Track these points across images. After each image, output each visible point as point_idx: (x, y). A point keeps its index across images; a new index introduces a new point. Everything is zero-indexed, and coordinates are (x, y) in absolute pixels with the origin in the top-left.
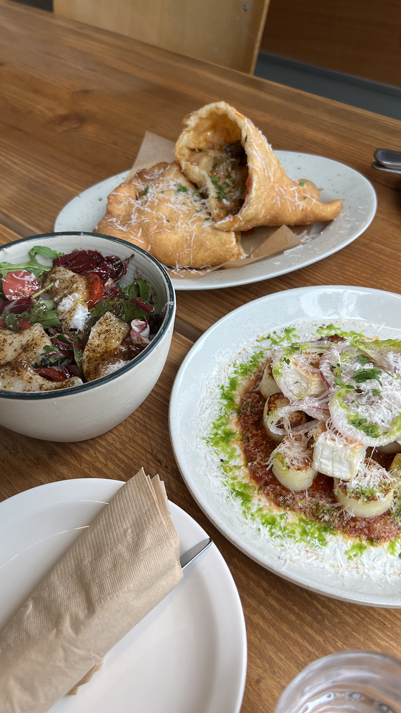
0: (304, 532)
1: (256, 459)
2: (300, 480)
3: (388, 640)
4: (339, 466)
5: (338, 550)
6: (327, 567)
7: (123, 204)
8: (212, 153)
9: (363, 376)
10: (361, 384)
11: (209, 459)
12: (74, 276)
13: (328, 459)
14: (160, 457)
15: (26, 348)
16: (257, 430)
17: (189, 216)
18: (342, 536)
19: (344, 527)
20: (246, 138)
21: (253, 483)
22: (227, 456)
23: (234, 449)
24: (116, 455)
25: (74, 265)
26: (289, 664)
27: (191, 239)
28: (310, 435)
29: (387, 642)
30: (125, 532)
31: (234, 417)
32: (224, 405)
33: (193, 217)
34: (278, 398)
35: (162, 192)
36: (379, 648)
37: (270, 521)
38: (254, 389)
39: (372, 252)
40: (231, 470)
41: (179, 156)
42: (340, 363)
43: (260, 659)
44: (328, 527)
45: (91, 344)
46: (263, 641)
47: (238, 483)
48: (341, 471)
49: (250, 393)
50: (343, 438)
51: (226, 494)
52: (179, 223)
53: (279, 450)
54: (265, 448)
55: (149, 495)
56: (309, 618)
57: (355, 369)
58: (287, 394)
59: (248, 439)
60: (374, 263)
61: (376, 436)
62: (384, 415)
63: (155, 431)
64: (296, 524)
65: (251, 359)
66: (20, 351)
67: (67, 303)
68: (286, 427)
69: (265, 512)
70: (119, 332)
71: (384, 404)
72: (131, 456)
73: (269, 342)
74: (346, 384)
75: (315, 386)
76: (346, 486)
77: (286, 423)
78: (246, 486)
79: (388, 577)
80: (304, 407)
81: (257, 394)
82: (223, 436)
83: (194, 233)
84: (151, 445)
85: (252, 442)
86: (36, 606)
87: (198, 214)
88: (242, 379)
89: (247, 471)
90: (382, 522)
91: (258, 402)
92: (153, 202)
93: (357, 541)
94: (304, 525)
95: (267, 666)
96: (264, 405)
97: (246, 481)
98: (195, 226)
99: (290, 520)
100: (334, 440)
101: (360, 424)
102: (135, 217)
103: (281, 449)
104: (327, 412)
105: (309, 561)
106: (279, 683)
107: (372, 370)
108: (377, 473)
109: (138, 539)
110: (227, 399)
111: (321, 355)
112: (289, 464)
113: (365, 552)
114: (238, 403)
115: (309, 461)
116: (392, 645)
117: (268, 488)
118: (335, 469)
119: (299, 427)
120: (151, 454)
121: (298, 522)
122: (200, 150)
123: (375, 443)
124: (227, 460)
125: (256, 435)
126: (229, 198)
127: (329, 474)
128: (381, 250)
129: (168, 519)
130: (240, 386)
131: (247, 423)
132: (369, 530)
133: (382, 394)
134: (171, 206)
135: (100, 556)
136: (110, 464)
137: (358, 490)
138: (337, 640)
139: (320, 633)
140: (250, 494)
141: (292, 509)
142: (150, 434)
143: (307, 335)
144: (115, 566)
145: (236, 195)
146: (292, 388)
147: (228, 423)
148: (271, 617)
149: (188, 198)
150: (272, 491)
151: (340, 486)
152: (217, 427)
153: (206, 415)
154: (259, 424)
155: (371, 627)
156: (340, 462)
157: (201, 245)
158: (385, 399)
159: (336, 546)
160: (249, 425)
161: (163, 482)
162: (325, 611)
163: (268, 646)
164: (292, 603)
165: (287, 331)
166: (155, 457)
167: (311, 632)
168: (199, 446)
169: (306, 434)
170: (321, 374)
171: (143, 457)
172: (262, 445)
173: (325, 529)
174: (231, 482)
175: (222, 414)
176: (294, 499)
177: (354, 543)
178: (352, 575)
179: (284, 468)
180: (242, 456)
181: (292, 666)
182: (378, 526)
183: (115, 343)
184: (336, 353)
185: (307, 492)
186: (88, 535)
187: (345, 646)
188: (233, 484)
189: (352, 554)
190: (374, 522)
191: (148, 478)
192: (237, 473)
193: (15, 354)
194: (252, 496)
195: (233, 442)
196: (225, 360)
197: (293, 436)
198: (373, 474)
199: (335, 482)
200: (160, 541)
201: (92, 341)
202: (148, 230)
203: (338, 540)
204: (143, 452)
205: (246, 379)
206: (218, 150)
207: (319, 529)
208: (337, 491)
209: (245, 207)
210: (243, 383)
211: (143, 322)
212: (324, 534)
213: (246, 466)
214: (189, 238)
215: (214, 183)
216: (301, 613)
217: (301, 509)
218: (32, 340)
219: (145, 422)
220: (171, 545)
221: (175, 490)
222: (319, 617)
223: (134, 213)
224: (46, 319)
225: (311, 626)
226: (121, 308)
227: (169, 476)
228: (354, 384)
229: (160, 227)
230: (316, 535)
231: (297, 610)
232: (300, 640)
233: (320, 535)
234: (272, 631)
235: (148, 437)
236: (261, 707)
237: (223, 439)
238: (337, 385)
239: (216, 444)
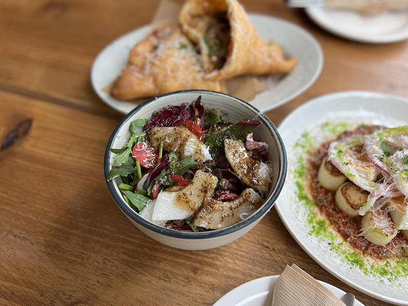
0: (405, 270)
1: (350, 234)
11: (322, 246)
16: (339, 214)
21: (358, 251)
22: (330, 239)
23: (330, 232)
31: (317, 210)
37: (383, 271)
38: (317, 185)
40: (339, 248)
47: (349, 254)
49: (316, 189)
51: (348, 266)
54: (350, 224)
59: (336, 222)
64: (397, 267)
69: (376, 267)
75: (373, 175)
78: (354, 255)
80: (382, 194)
81: (321, 188)
85: (340, 223)
88: (302, 181)
89: (348, 244)
91: (327, 194)
94: (402, 265)
97: (352, 251)
99: (393, 265)
103: (376, 225)
104: (397, 190)
110: (304, 199)
114: (312, 199)
115: (393, 225)
117: (369, 251)
121: (397, 264)
124: (332, 242)
125: (340, 218)
130: (305, 186)
131: (329, 212)
140: (361, 259)
141: (390, 258)
146: (363, 182)
147: (315, 217)
150: (373, 252)
152: (311, 221)
153: (300, 217)
168: (312, 241)
170: (376, 166)
172: (347, 222)
174: (344, 256)
175: (308, 211)
176: (388, 251)
180: (338, 235)
185: (393, 243)
188: (346, 257)
192: (343, 248)
194: (363, 260)
195: (328, 228)
197: (375, 213)
205: (305, 179)
213: (346, 239)
217: (395, 255)
237: (320, 229)
238: (396, 171)
239: (318, 233)
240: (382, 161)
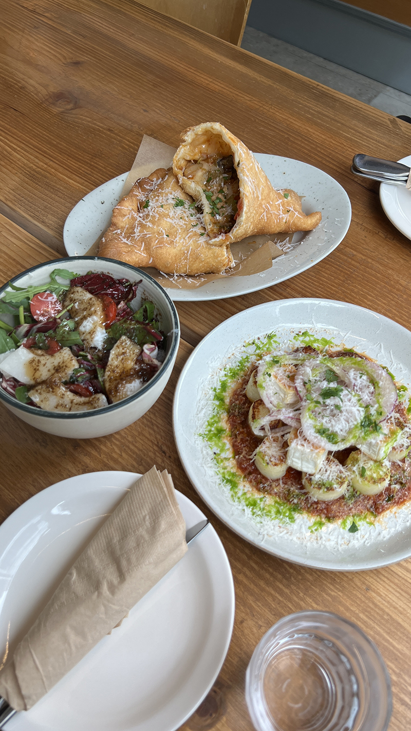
0: (278, 512)
1: (242, 452)
2: (276, 472)
3: (336, 591)
4: (306, 464)
5: (303, 526)
6: (295, 539)
7: (127, 217)
8: (206, 166)
9: (328, 394)
10: (326, 400)
11: (204, 452)
12: (91, 299)
13: (298, 458)
14: (164, 448)
15: (58, 369)
16: (243, 428)
17: (186, 231)
18: (307, 515)
19: (308, 508)
20: (239, 164)
21: (239, 472)
22: (219, 449)
23: (225, 444)
24: (128, 447)
25: (89, 285)
26: (264, 609)
27: (188, 252)
28: (285, 438)
29: (336, 593)
30: (144, 518)
31: (224, 416)
32: (216, 405)
33: (190, 232)
34: (260, 404)
35: (162, 206)
36: (330, 597)
37: (252, 503)
38: (241, 391)
39: (346, 258)
40: (222, 461)
41: (176, 169)
42: (311, 378)
43: (243, 606)
44: (296, 508)
45: (111, 365)
46: (246, 593)
47: (228, 472)
48: (308, 468)
49: (238, 395)
50: (310, 445)
51: (218, 481)
52: (177, 238)
53: (261, 450)
54: (249, 443)
55: (161, 488)
56: (280, 576)
57: (323, 387)
58: (269, 405)
59: (236, 435)
60: (346, 270)
61: (336, 443)
62: (343, 426)
63: (159, 426)
64: (272, 506)
65: (238, 364)
66: (53, 371)
67: (87, 325)
68: (266, 430)
69: (248, 495)
70: (134, 354)
71: (343, 417)
72: (141, 448)
73: (254, 347)
74: (315, 400)
75: (290, 397)
76: (311, 479)
77: (267, 428)
78: (233, 475)
79: (339, 547)
80: (281, 417)
81: (243, 396)
82: (216, 432)
83: (191, 247)
84: (156, 438)
85: (239, 438)
86: (79, 573)
87: (194, 229)
88: (231, 382)
89: (234, 462)
90: (338, 504)
91: (244, 404)
92: (154, 217)
93: (318, 519)
94: (278, 506)
95: (249, 611)
96: (250, 407)
97: (234, 470)
98: (192, 240)
99: (267, 503)
100: (303, 445)
101: (324, 432)
102: (138, 230)
103: (262, 448)
104: (298, 420)
105: (281, 535)
106: (257, 623)
107: (336, 389)
108: (335, 468)
109: (155, 524)
110: (219, 400)
111: (296, 366)
112: (268, 461)
113: (324, 528)
114: (228, 404)
115: (284, 456)
116: (339, 595)
117: (251, 477)
118: (304, 466)
119: (277, 430)
120: (157, 446)
121: (273, 504)
122: (196, 161)
123: (335, 448)
124: (219, 452)
125: (243, 433)
126: (221, 214)
127: (299, 469)
128: (354, 255)
129: (177, 509)
130: (230, 388)
131: (235, 422)
132: (327, 511)
133: (342, 409)
134: (171, 221)
135: (126, 537)
136: (124, 455)
137: (320, 482)
138: (300, 592)
139: (288, 587)
140: (237, 482)
141: (270, 494)
142: (155, 428)
143: (286, 343)
144: (138, 545)
145: (229, 210)
146: (272, 399)
147: (219, 421)
148: (252, 576)
149: (185, 212)
150: (254, 479)
151: (307, 479)
152: (211, 425)
153: (202, 415)
154: (245, 424)
155: (325, 582)
156: (307, 461)
157: (197, 258)
158: (344, 413)
159: (302, 522)
160: (237, 424)
161: (170, 475)
162: (292, 571)
163: (250, 597)
164: (267, 565)
165: (270, 337)
166: (160, 448)
167: (281, 586)
168: (196, 442)
169: (283, 436)
170: (296, 388)
171: (151, 449)
172: (247, 440)
173: (294, 510)
174: (222, 471)
175: (215, 414)
176: (271, 486)
177: (316, 520)
178: (313, 545)
179: (264, 464)
180: (231, 450)
181: (266, 610)
182: (334, 508)
183: (130, 364)
184: (308, 370)
185: (281, 481)
186: (114, 519)
187: (305, 596)
188: (224, 473)
189: (313, 529)
190: (332, 504)
191: (158, 472)
192: (227, 463)
193: (50, 374)
194: (239, 483)
195: (224, 438)
196: (217, 364)
197: (272, 437)
198: (332, 470)
199: (303, 475)
200: (171, 526)
201: (112, 362)
202: (150, 244)
203: (303, 518)
204: (150, 444)
205: (234, 382)
206: (212, 163)
207: (289, 509)
208: (304, 481)
209: (236, 227)
210: (232, 385)
211: (153, 346)
212: (293, 513)
213: (234, 458)
214: (186, 252)
215: (208, 198)
216: (274, 573)
217: (276, 493)
218: (63, 363)
219: (151, 418)
220: (180, 529)
221: (177, 476)
222: (287, 575)
223: (136, 227)
224: (70, 339)
225: (281, 582)
226: (134, 331)
227: (172, 465)
228: (321, 400)
229: (161, 242)
230: (287, 514)
231: (271, 570)
232: (273, 592)
233: (290, 514)
234: (252, 586)
235: (154, 431)
236: (244, 640)
237: (215, 435)
238: (308, 399)
239: (210, 439)
240: (305, 386)
